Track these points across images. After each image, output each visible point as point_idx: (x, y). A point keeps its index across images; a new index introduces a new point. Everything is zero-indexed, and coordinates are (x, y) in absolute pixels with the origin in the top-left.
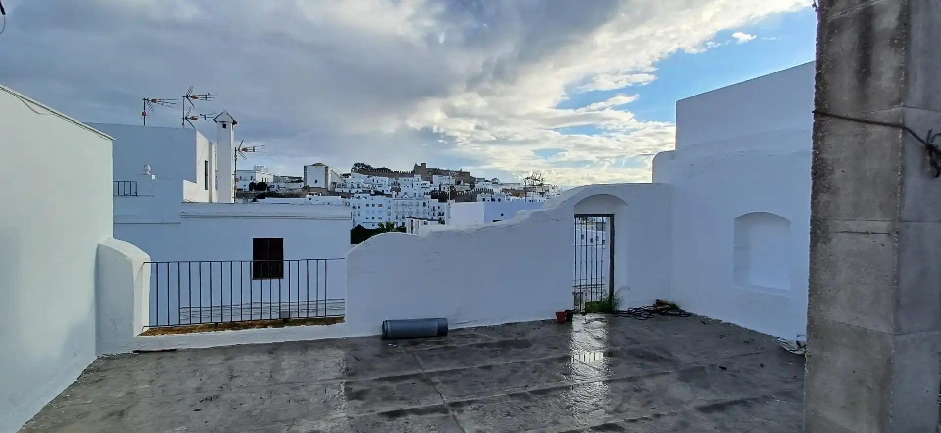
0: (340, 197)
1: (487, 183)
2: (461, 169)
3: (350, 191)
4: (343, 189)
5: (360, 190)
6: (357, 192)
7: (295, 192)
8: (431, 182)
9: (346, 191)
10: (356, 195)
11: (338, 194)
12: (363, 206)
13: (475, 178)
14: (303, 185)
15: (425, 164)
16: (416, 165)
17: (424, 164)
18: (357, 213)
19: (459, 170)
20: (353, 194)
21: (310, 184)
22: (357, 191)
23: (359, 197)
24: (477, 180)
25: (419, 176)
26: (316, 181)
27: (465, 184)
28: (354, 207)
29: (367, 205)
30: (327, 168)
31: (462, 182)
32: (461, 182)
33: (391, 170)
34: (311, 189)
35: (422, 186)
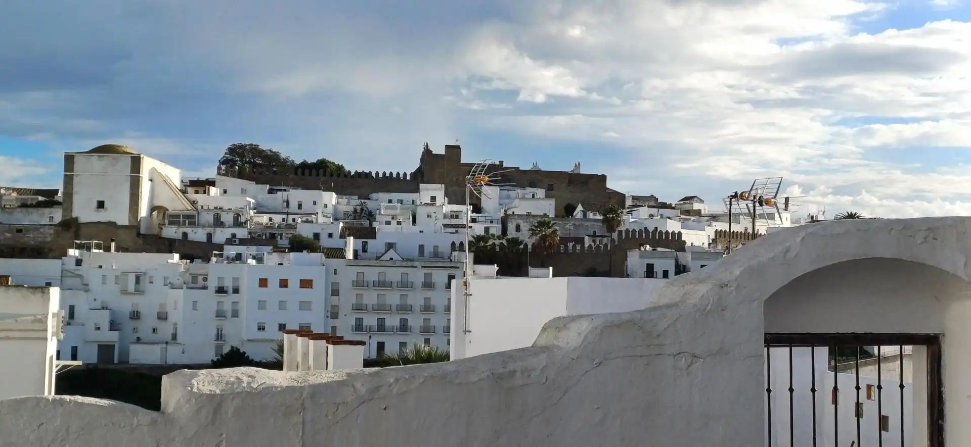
0: (176, 256)
1: (662, 211)
2: (578, 166)
3: (209, 236)
4: (188, 230)
5: (242, 233)
6: (231, 241)
7: (30, 239)
8: (477, 209)
9: (198, 235)
10: (231, 251)
11: (168, 246)
12: (248, 285)
13: (623, 196)
14: (57, 215)
15: (458, 147)
16: (427, 152)
17: (453, 151)
18: (228, 307)
19: (569, 169)
20: (220, 247)
21: (84, 212)
22: (234, 236)
23: (239, 257)
24: (629, 202)
25: (437, 191)
26: (101, 205)
27: (590, 215)
28: (221, 290)
29: (263, 283)
30: (136, 162)
31: (580, 208)
32: (575, 209)
33: (347, 168)
34: (83, 231)
35: (447, 221)
